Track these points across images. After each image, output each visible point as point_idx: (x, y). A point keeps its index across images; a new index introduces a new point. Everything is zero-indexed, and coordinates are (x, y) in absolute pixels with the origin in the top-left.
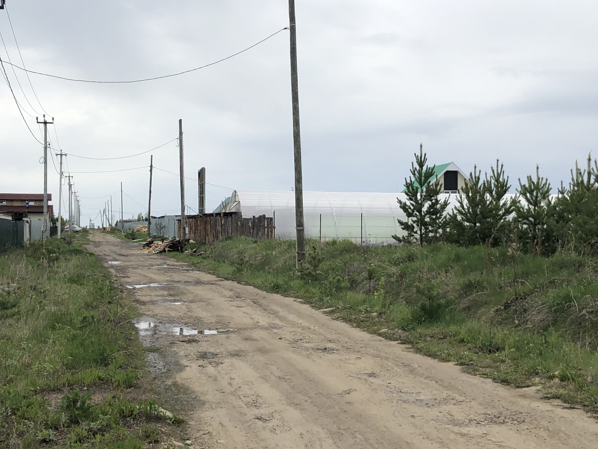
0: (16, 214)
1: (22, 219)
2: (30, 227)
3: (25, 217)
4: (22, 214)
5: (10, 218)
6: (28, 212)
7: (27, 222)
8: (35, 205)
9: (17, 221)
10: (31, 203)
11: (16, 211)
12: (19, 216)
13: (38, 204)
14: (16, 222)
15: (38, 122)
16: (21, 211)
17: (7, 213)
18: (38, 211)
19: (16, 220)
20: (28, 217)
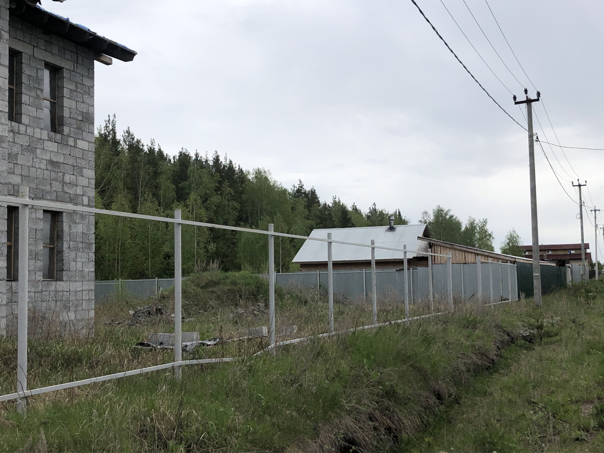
0: (559, 261)
1: (564, 265)
2: (572, 272)
3: (567, 263)
4: (565, 261)
5: (554, 265)
6: (570, 259)
7: (569, 267)
8: (576, 253)
9: (561, 267)
10: (573, 252)
11: (559, 258)
12: (562, 263)
13: (578, 252)
14: (559, 267)
15: (573, 186)
16: (563, 258)
17: (552, 261)
18: (577, 258)
19: (560, 265)
20: (570, 263)
